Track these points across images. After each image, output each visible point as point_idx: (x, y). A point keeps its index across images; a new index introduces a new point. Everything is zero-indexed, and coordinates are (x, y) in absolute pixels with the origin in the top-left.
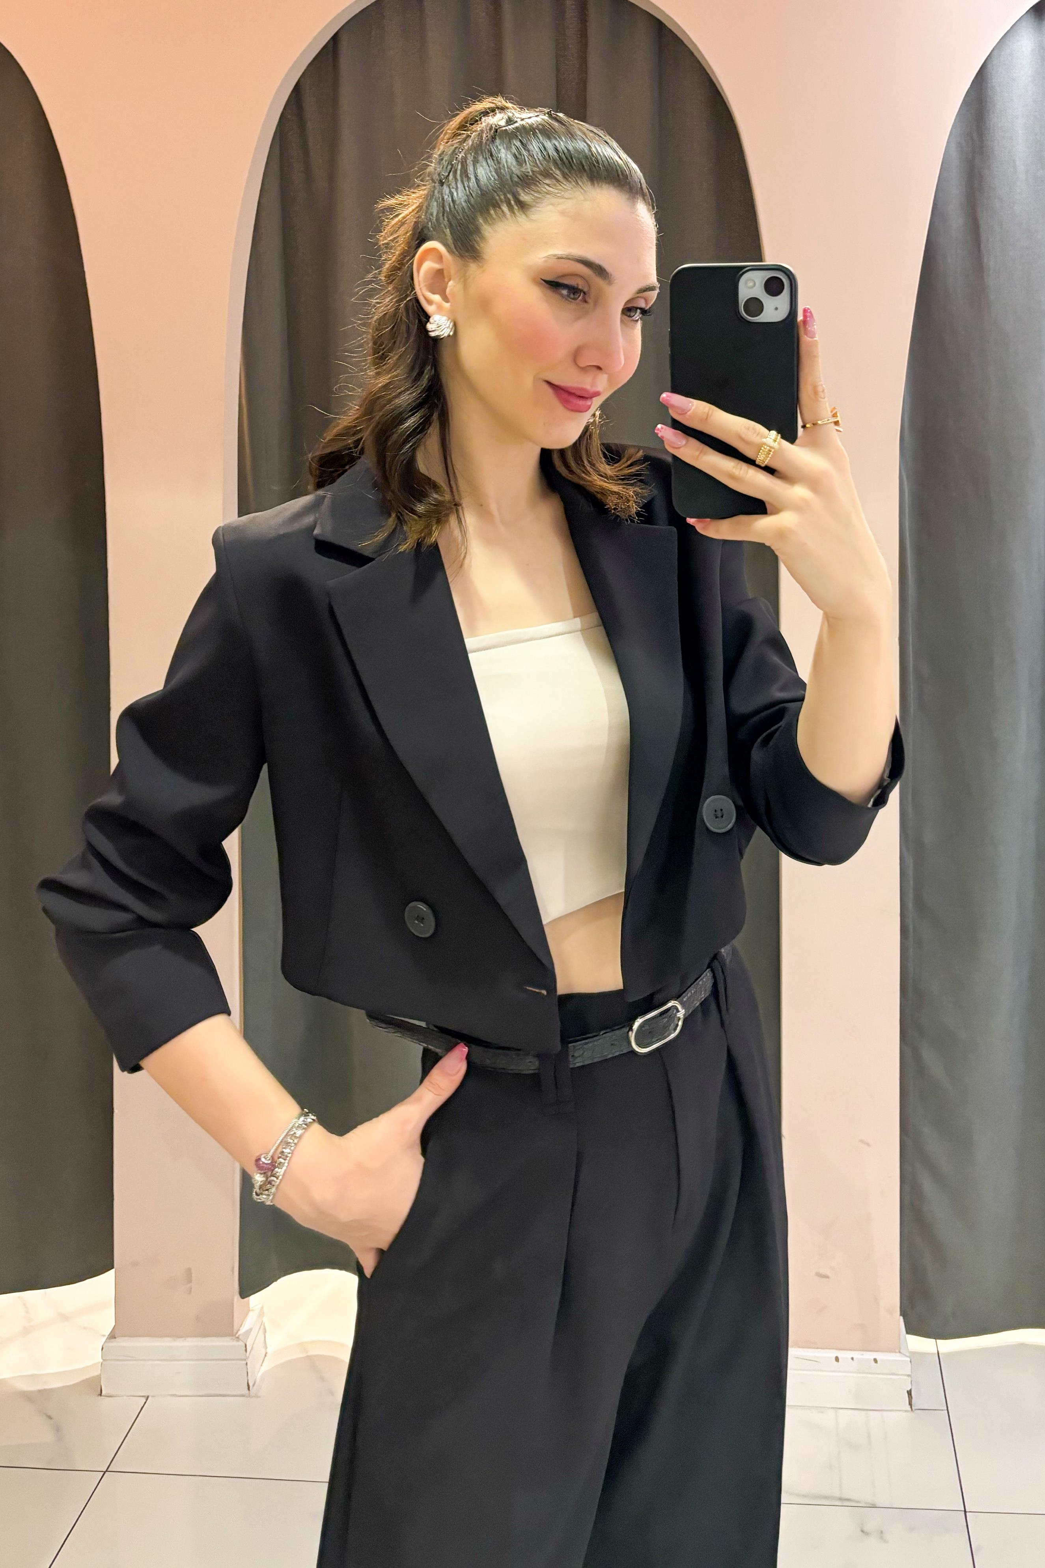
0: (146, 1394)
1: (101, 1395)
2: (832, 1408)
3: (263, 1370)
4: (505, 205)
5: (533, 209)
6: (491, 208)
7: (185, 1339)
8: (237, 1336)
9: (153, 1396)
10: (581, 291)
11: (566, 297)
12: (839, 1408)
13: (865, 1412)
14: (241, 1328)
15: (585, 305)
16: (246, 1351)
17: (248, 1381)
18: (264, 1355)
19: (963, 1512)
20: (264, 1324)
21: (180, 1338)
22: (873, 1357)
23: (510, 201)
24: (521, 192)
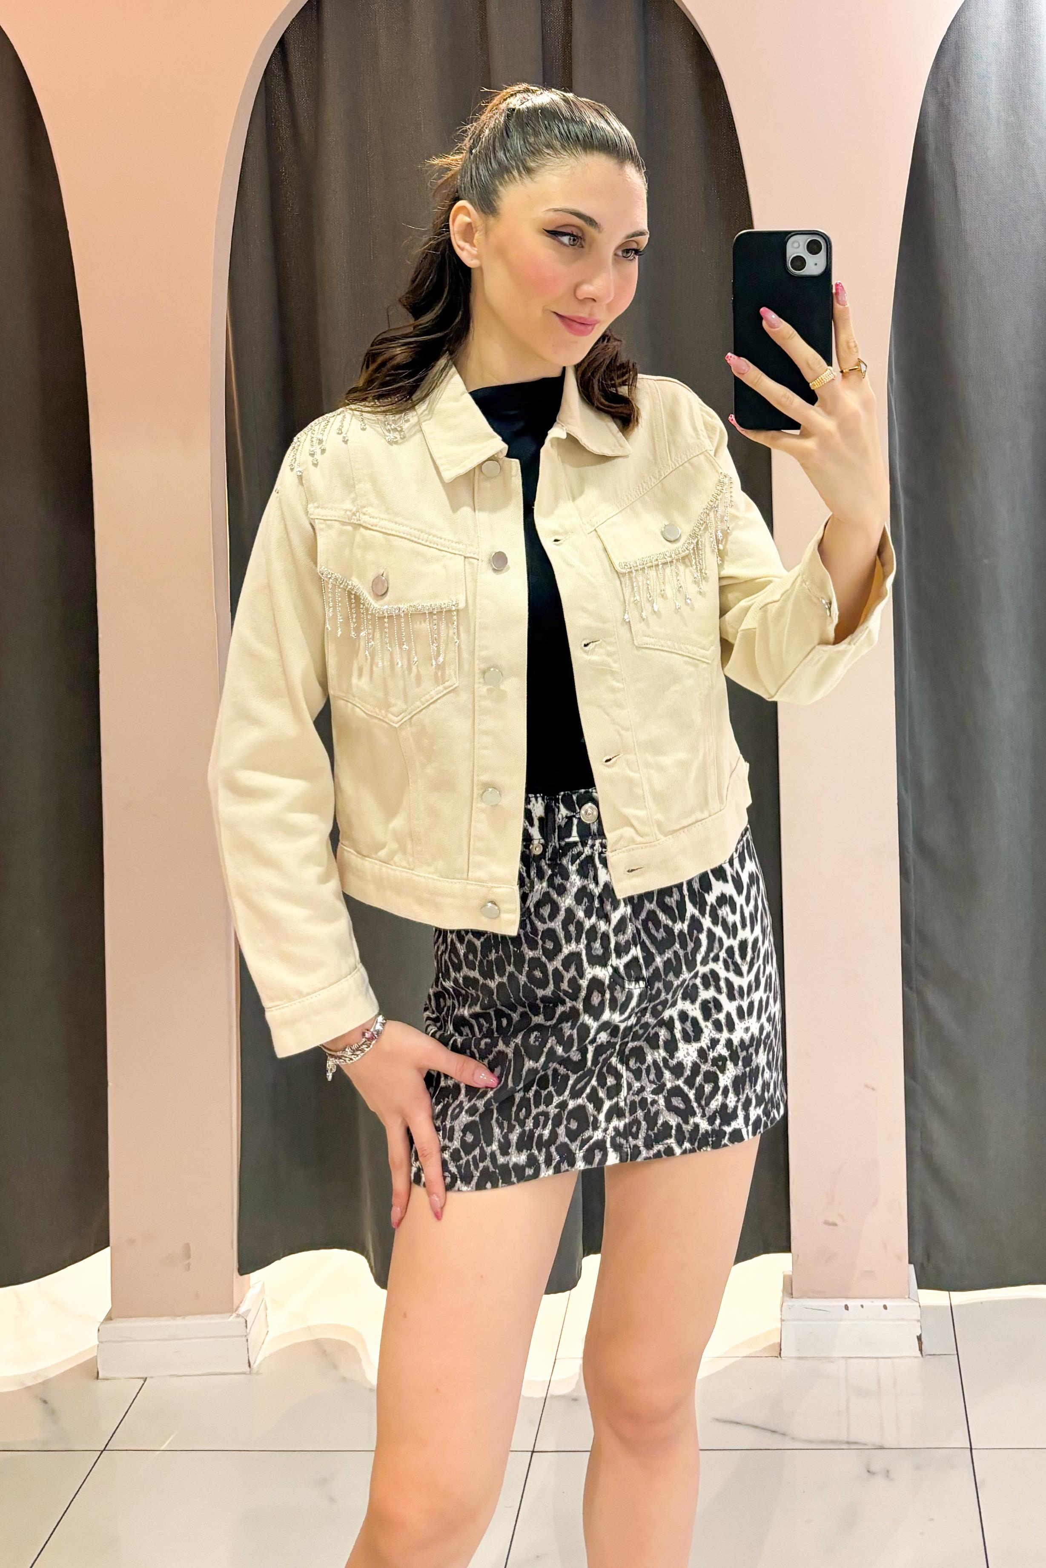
0: (144, 1376)
1: (97, 1378)
2: (842, 1357)
3: (266, 1351)
4: (516, 171)
5: (538, 173)
6: (505, 173)
7: (184, 1318)
8: (236, 1313)
9: (152, 1377)
10: (577, 237)
12: (849, 1357)
13: (876, 1360)
14: (241, 1305)
15: (582, 249)
16: (246, 1327)
17: (249, 1357)
18: (266, 1333)
19: (969, 1450)
20: (265, 1302)
21: (179, 1316)
22: (883, 1304)
23: (519, 167)
24: (529, 160)
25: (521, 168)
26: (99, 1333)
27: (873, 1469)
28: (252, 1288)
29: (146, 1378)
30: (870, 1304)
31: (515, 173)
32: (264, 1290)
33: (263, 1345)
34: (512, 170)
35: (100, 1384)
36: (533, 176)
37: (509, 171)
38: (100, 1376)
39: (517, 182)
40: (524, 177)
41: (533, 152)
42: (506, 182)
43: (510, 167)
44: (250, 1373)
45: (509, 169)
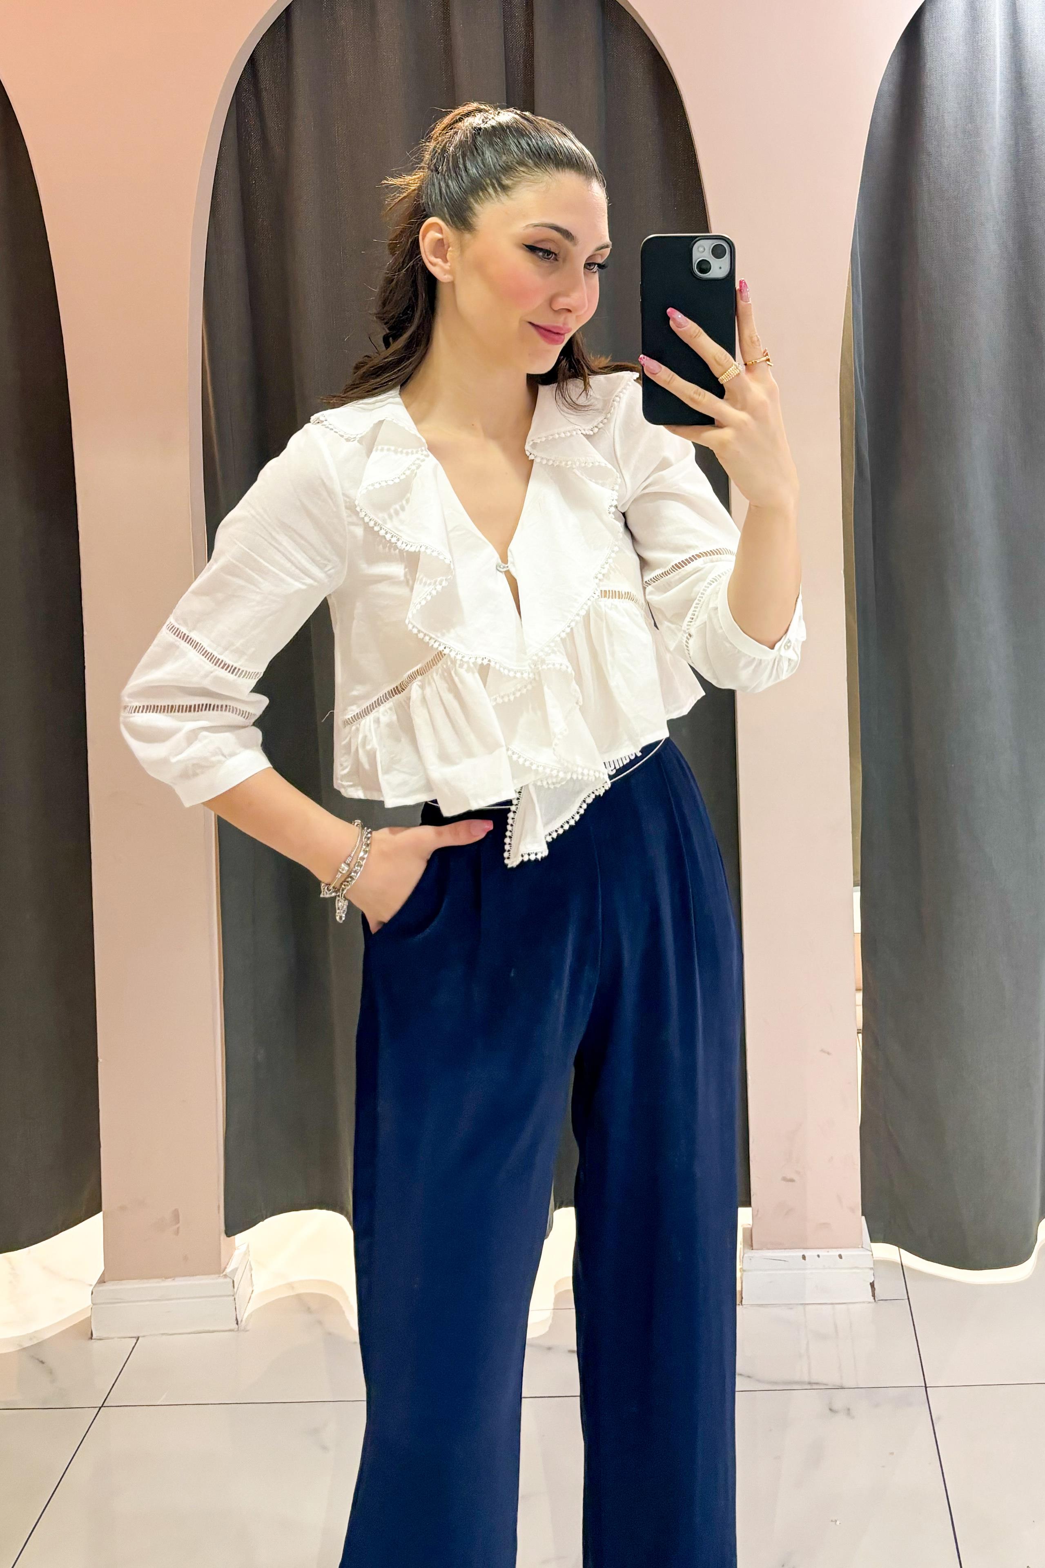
0: (137, 1335)
1: (92, 1338)
2: (801, 1304)
3: (251, 1308)
4: (491, 189)
5: (513, 191)
6: (479, 191)
7: (173, 1280)
8: (224, 1273)
9: (144, 1336)
10: (553, 253)
11: (542, 257)
12: (807, 1304)
13: (831, 1306)
14: (228, 1267)
15: (556, 262)
16: (234, 1286)
17: (236, 1315)
18: (251, 1292)
19: (924, 1388)
20: (250, 1262)
21: (169, 1278)
22: (838, 1253)
23: (494, 184)
24: (503, 177)
25: (496, 185)
26: (93, 1295)
27: (835, 1407)
28: (238, 1249)
29: (139, 1338)
30: (826, 1254)
31: (491, 190)
32: (249, 1251)
33: (249, 1302)
34: (486, 186)
35: (95, 1344)
36: (509, 193)
37: (484, 189)
38: (94, 1336)
39: (493, 199)
40: (500, 194)
41: (507, 169)
42: (482, 200)
43: (485, 183)
45: (484, 186)
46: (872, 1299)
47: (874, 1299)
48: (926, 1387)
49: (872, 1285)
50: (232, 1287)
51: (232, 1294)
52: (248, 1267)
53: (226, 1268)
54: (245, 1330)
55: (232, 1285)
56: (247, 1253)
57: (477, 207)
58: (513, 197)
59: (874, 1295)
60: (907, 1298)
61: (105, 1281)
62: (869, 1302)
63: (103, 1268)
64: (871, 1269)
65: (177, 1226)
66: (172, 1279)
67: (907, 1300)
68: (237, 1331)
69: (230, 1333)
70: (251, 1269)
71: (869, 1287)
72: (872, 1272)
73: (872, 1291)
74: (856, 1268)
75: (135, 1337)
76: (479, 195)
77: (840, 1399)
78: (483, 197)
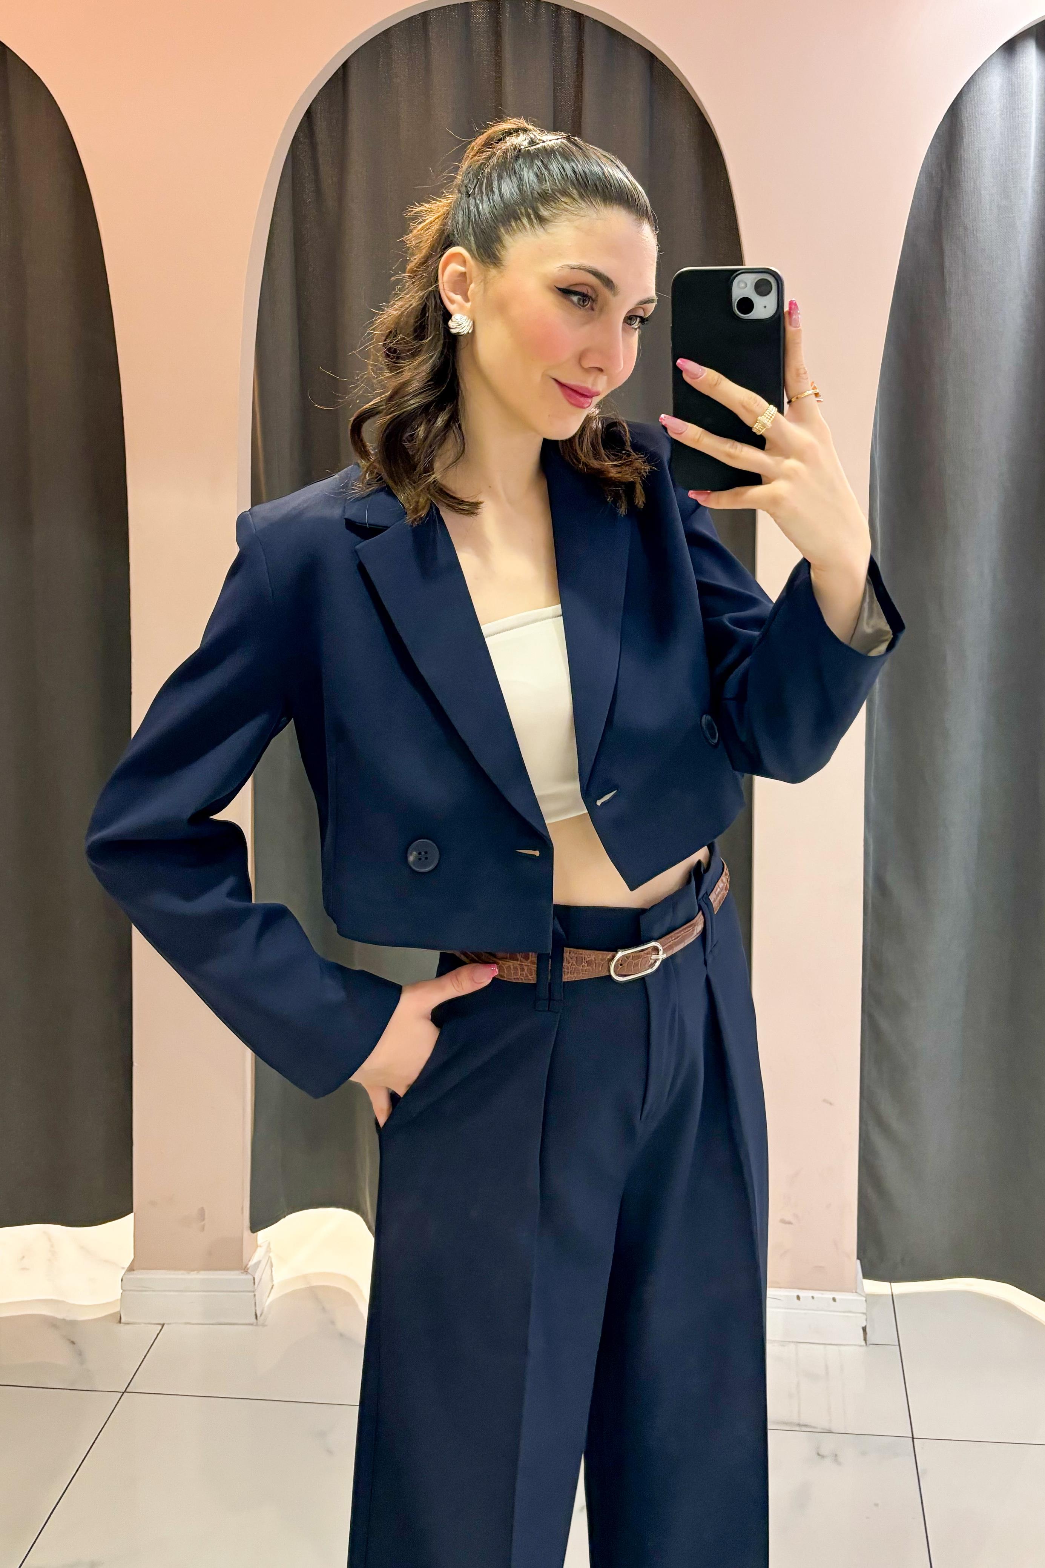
0: (162, 1322)
1: (120, 1322)
2: (793, 1342)
3: (270, 1303)
4: (525, 218)
5: (551, 224)
6: (513, 221)
7: (198, 1273)
8: (246, 1269)
9: (168, 1325)
10: (590, 297)
11: (576, 303)
12: (799, 1342)
13: (823, 1346)
14: (250, 1262)
15: (594, 310)
16: (254, 1283)
17: (256, 1310)
18: (271, 1287)
19: (911, 1439)
20: (271, 1259)
21: (194, 1271)
22: (831, 1297)
23: (530, 215)
24: (541, 208)
25: (532, 216)
26: (123, 1282)
27: (822, 1452)
28: (260, 1246)
29: (163, 1325)
30: (820, 1296)
31: (525, 221)
32: (270, 1249)
33: (268, 1296)
34: (520, 216)
35: (122, 1327)
36: (546, 227)
37: (517, 218)
38: (123, 1320)
39: (527, 232)
40: (536, 226)
41: (546, 198)
42: (514, 231)
43: (519, 211)
44: (257, 1325)
45: (519, 216)
46: (863, 1343)
47: (866, 1343)
48: (913, 1438)
49: (864, 1329)
50: (253, 1284)
51: (252, 1290)
52: (269, 1261)
53: (247, 1265)
54: (264, 1325)
55: (253, 1281)
56: (269, 1250)
57: (507, 239)
58: (550, 231)
59: (865, 1339)
60: (898, 1344)
61: (135, 1268)
62: (861, 1346)
63: (132, 1257)
64: (864, 1313)
65: (202, 1223)
66: (196, 1272)
67: (898, 1347)
68: (255, 1325)
69: (251, 1327)
70: (272, 1266)
71: (862, 1330)
72: (865, 1317)
73: (864, 1335)
74: (850, 1312)
75: (160, 1324)
76: (511, 225)
77: (828, 1444)
78: (515, 228)
